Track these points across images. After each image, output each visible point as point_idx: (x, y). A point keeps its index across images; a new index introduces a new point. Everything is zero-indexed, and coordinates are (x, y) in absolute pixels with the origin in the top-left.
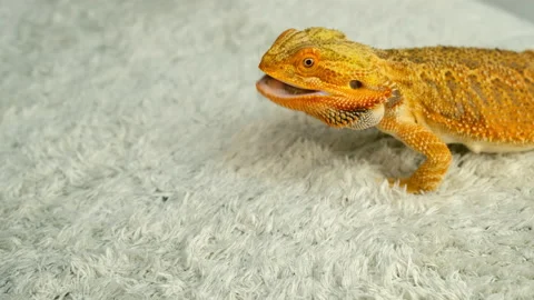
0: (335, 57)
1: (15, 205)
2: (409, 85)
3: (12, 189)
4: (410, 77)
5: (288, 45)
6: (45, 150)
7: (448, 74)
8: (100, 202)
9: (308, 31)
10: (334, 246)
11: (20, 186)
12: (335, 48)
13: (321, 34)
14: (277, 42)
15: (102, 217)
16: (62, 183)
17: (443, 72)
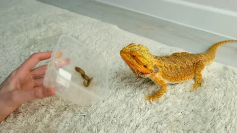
0: (142, 57)
1: (35, 128)
2: (161, 67)
3: (33, 121)
4: (162, 65)
5: (131, 48)
6: (40, 103)
7: (170, 66)
8: (64, 121)
9: (139, 45)
10: (143, 127)
11: (35, 119)
12: (144, 54)
13: (142, 48)
14: (129, 46)
15: (67, 128)
16: (49, 115)
17: (169, 65)
